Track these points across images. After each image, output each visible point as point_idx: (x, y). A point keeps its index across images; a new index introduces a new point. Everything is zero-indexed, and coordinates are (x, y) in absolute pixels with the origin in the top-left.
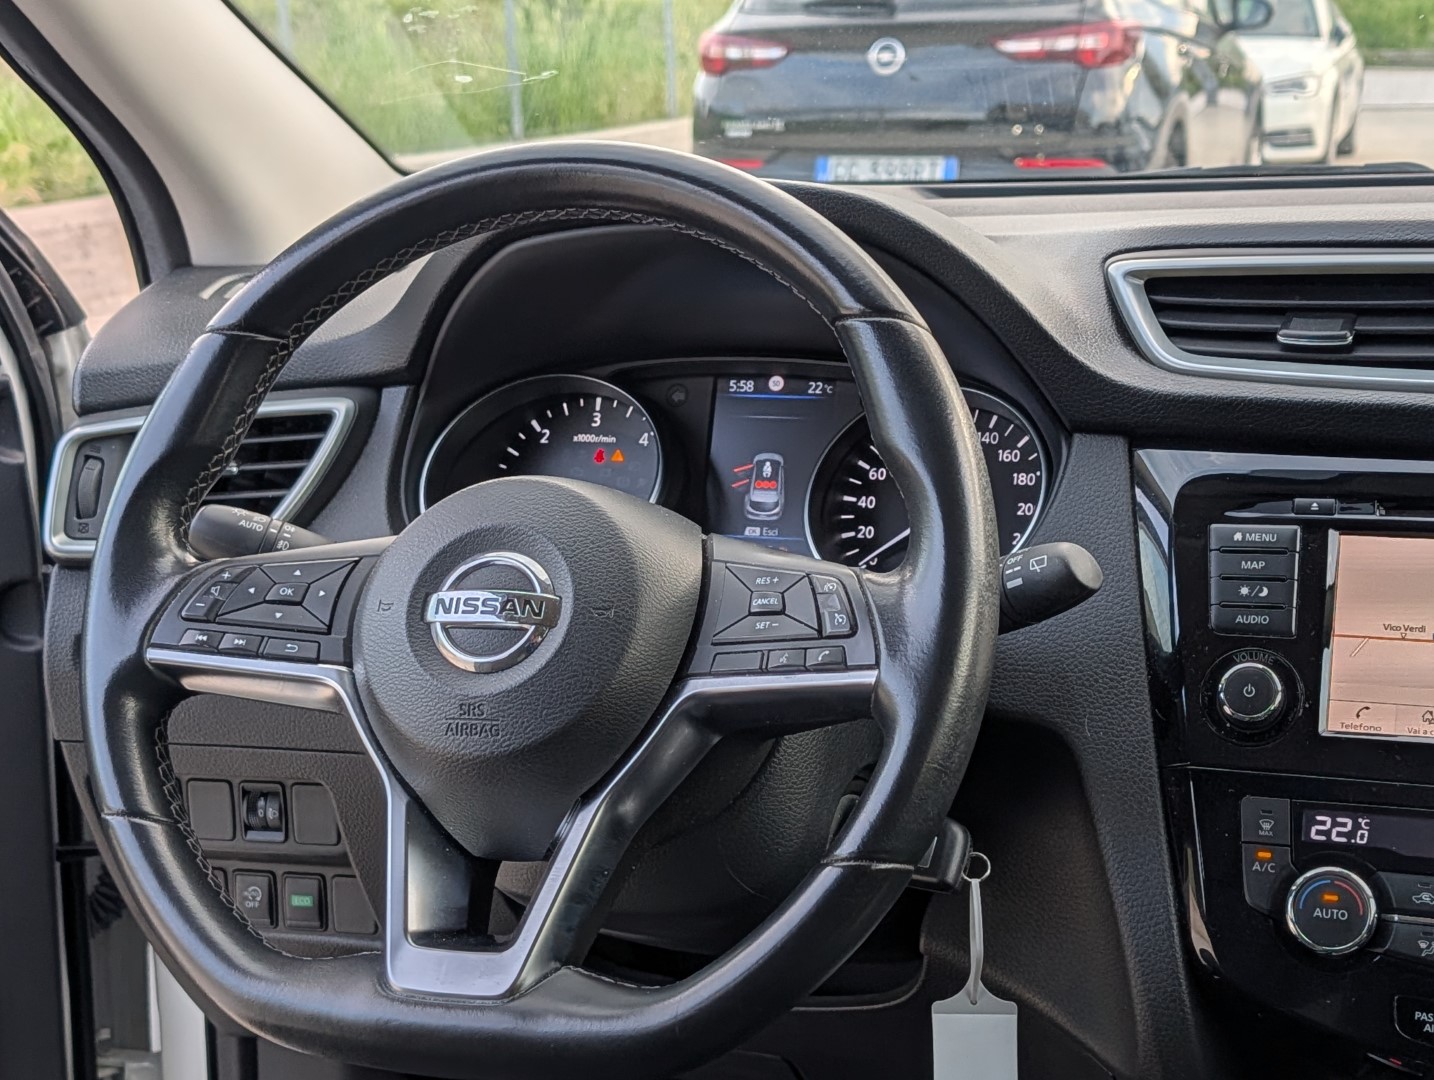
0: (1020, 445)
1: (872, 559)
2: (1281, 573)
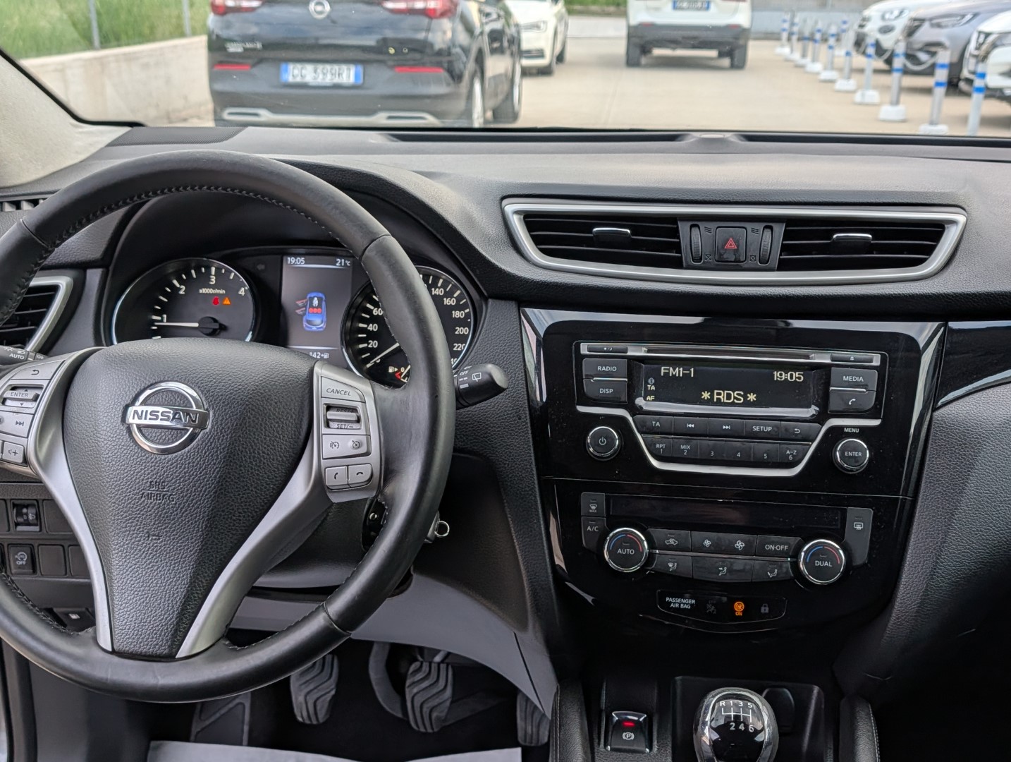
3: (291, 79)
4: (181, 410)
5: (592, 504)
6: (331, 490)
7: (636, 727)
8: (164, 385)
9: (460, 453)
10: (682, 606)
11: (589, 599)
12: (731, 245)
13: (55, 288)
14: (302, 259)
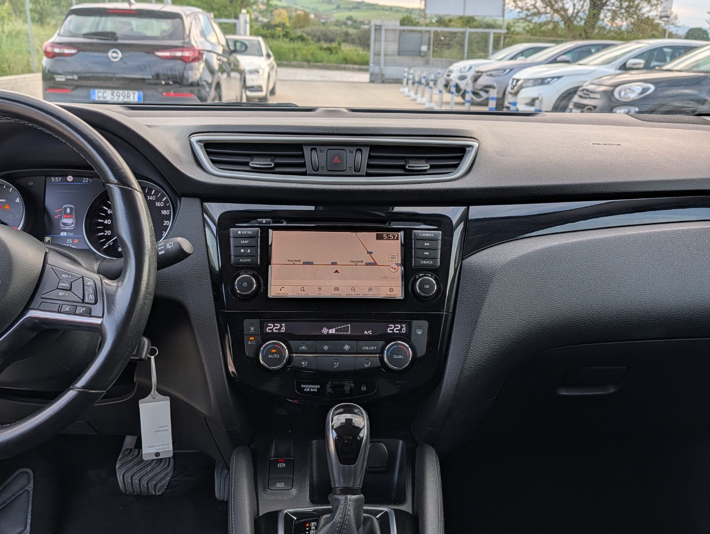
0: (163, 200)
1: (111, 243)
2: (254, 245)
3: (97, 99)
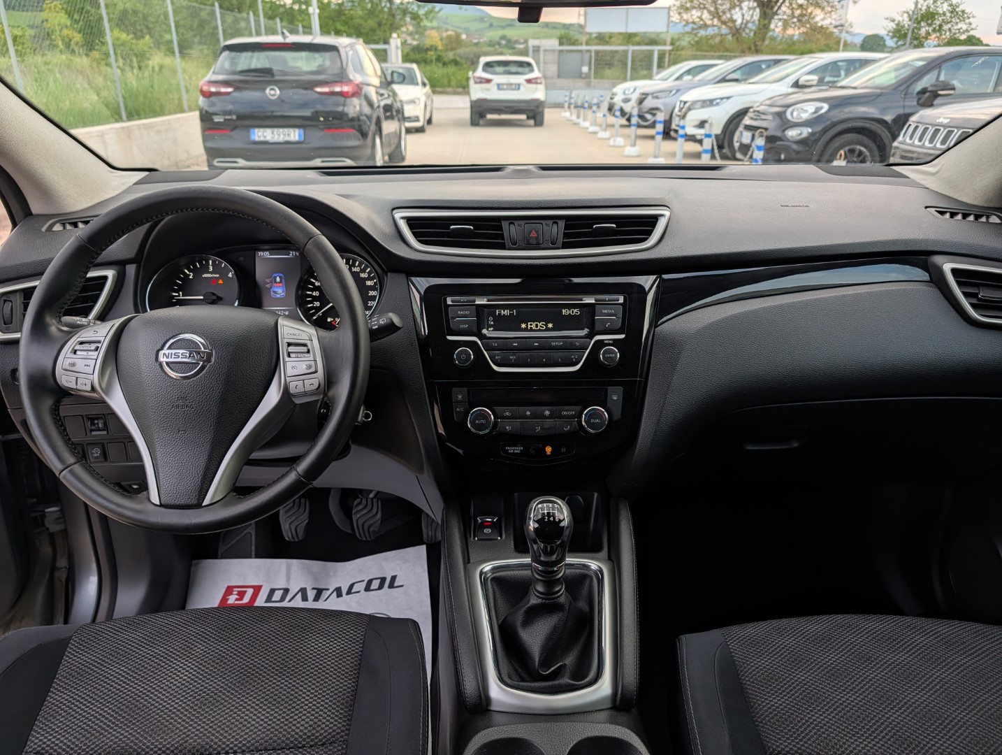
3: (257, 139)
4: (195, 351)
5: (459, 395)
6: (294, 396)
7: (492, 525)
8: (182, 336)
9: (374, 368)
10: (516, 451)
11: (461, 452)
12: (534, 234)
13: (105, 278)
14: (267, 253)
